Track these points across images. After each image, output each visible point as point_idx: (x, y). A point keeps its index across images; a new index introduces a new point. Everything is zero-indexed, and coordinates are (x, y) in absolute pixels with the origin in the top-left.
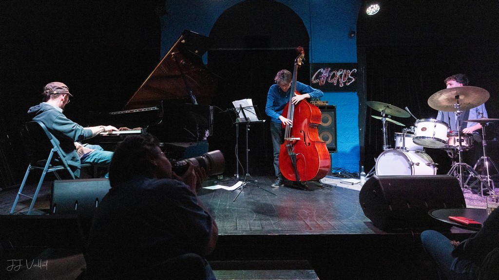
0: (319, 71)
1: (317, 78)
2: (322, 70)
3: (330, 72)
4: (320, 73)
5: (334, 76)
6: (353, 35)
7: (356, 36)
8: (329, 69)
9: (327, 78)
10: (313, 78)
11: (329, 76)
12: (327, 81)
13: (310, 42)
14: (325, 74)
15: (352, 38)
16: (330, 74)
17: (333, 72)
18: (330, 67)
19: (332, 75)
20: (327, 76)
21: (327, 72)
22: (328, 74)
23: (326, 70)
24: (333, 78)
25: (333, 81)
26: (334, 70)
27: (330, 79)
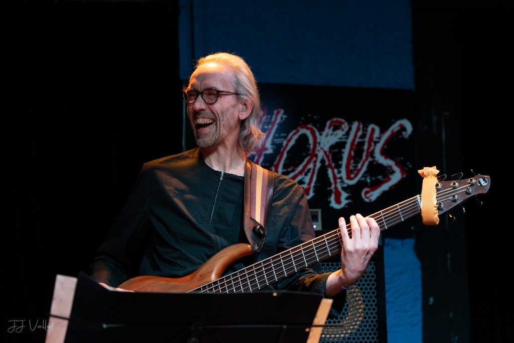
3: (285, 128)
5: (301, 152)
8: (281, 116)
11: (278, 148)
16: (285, 143)
17: (298, 131)
18: (281, 108)
19: (293, 147)
20: (270, 151)
21: (266, 127)
22: (275, 140)
23: (265, 117)
24: (298, 166)
25: (300, 178)
26: (301, 122)
27: (285, 167)
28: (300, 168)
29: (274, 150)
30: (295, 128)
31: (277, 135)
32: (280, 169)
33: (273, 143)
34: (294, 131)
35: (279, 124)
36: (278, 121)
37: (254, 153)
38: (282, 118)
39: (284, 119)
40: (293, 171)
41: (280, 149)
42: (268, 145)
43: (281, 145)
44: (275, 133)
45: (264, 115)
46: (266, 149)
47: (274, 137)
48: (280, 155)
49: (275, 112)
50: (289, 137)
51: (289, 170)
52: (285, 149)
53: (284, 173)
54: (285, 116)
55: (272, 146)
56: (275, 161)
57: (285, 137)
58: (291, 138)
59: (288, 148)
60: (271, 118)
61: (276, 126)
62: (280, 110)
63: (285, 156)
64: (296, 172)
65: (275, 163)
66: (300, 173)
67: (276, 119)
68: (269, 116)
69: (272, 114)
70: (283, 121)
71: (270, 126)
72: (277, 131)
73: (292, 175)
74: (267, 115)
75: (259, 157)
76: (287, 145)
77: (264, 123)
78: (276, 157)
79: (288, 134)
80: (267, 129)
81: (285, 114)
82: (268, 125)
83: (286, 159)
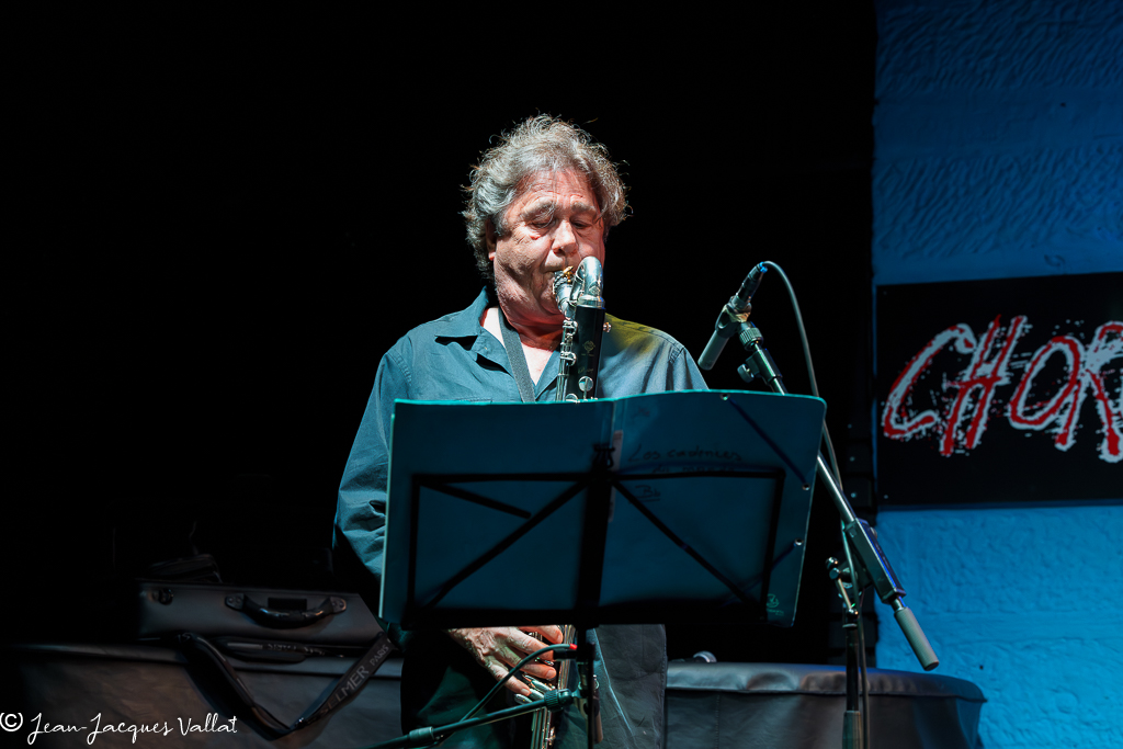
0: (940, 340)
1: (920, 398)
2: (961, 337)
4: (951, 361)
5: (1055, 377)
8: (1022, 326)
9: (1004, 394)
10: (894, 400)
11: (1017, 376)
12: (997, 422)
14: (986, 370)
16: (1028, 366)
17: (1050, 347)
18: (1023, 314)
19: (1041, 372)
20: (1005, 381)
21: (998, 346)
22: (1013, 364)
23: (997, 331)
24: (1048, 400)
25: (1051, 418)
26: (1054, 333)
27: (1028, 403)
28: (1053, 402)
29: (1012, 379)
30: (1045, 343)
31: (1016, 356)
32: (1021, 408)
33: (1010, 369)
34: (1044, 347)
35: (1020, 339)
36: (1017, 335)
37: (980, 385)
38: (1023, 329)
39: (1027, 331)
40: (1041, 408)
41: (1020, 376)
42: (1002, 372)
43: (1021, 370)
44: (1014, 352)
45: (994, 328)
46: (999, 379)
47: (1012, 359)
48: (1021, 385)
49: (1013, 321)
50: (1034, 358)
51: (1035, 407)
52: (1028, 375)
53: (1026, 413)
54: (1029, 327)
55: (1008, 373)
56: (1012, 395)
57: (1029, 358)
58: (1038, 358)
59: (1034, 374)
60: (1006, 332)
61: (1014, 343)
62: (1020, 317)
63: (1028, 386)
64: (1046, 410)
65: (1013, 398)
66: (1052, 411)
67: (1014, 331)
68: (1004, 329)
69: (1008, 325)
70: (1027, 334)
71: (1005, 344)
72: (1015, 352)
73: (1038, 415)
74: (1001, 327)
75: (988, 391)
76: (1031, 370)
77: (996, 339)
78: (1014, 390)
79: (1033, 352)
80: (1001, 348)
81: (1028, 322)
82: (1001, 342)
83: (1031, 392)
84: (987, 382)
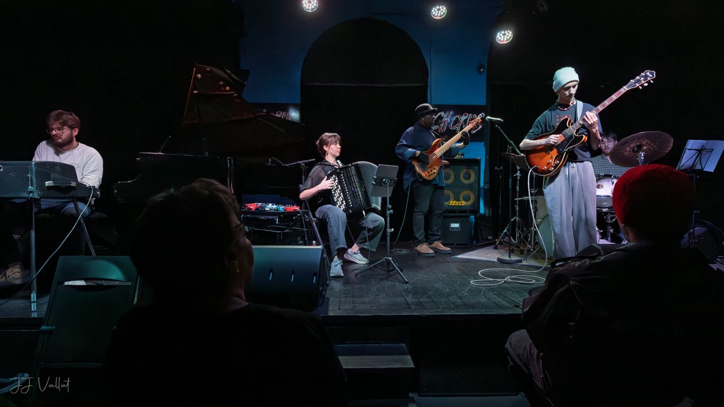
2: (443, 113)
3: (453, 116)
4: (440, 118)
6: (482, 70)
7: (485, 72)
8: (452, 112)
9: (449, 124)
12: (448, 128)
13: (429, 76)
14: (446, 119)
15: (480, 72)
22: (450, 119)
26: (457, 114)
45: (448, 112)
52: (453, 121)
58: (454, 118)
82: (449, 115)
84: (446, 121)
